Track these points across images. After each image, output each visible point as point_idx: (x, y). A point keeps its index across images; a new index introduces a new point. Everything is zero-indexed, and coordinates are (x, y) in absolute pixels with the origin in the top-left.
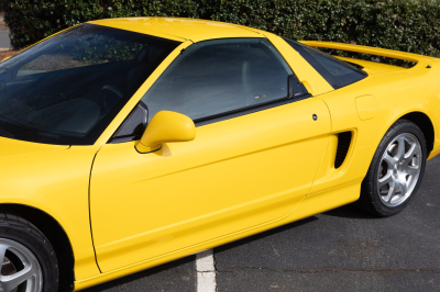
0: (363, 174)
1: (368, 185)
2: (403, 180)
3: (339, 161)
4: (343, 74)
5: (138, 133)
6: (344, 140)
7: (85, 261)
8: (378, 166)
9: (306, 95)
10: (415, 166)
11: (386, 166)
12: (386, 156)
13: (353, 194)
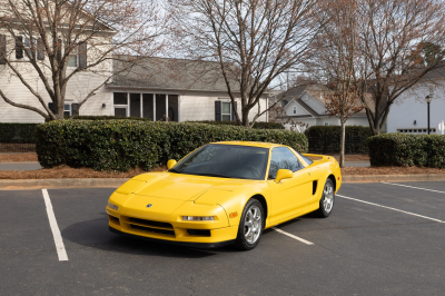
0: (320, 197)
1: (321, 203)
3: (314, 193)
5: (274, 177)
6: (315, 183)
10: (332, 196)
11: (325, 195)
13: (316, 206)
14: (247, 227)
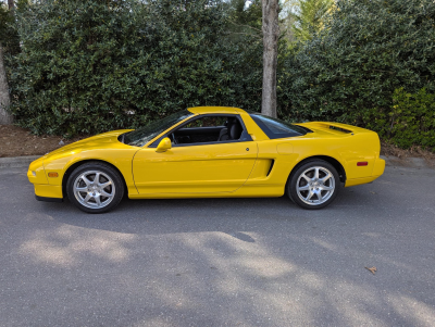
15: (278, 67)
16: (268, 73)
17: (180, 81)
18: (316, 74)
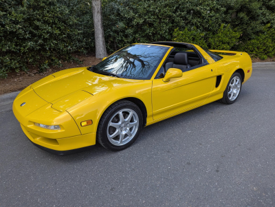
0: (224, 89)
2: (235, 92)
3: (217, 85)
4: (218, 57)
5: (162, 76)
6: (219, 78)
7: (150, 116)
8: (228, 88)
9: (208, 64)
10: (239, 86)
11: (230, 87)
12: (230, 84)
13: (220, 96)
14: (114, 129)
15: (105, 16)
16: (97, 19)
17: (38, 23)
18: (130, 20)
